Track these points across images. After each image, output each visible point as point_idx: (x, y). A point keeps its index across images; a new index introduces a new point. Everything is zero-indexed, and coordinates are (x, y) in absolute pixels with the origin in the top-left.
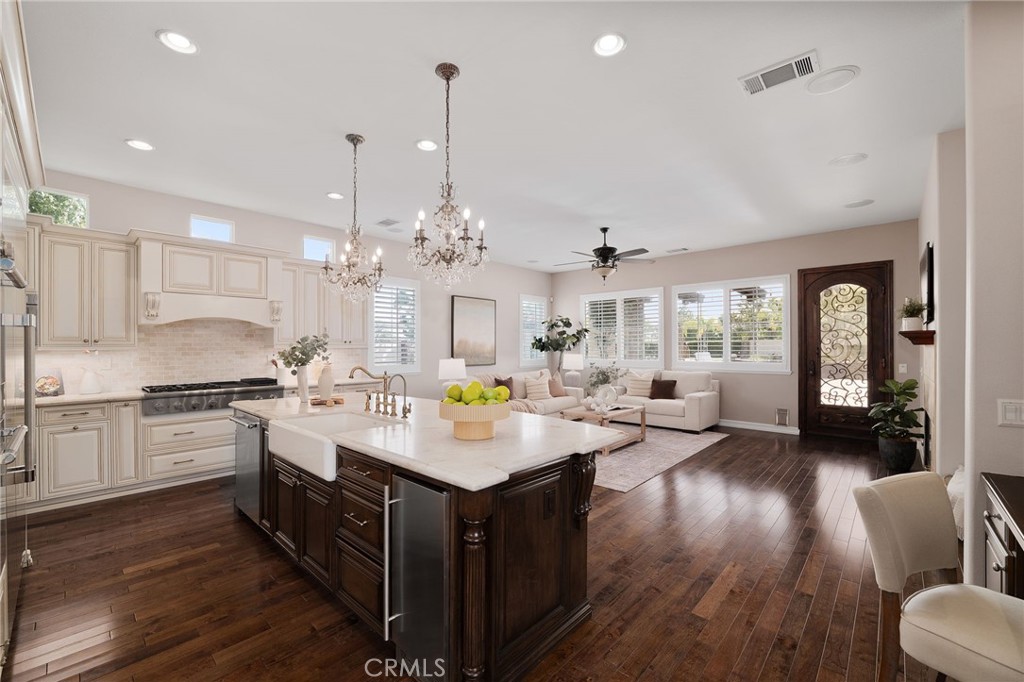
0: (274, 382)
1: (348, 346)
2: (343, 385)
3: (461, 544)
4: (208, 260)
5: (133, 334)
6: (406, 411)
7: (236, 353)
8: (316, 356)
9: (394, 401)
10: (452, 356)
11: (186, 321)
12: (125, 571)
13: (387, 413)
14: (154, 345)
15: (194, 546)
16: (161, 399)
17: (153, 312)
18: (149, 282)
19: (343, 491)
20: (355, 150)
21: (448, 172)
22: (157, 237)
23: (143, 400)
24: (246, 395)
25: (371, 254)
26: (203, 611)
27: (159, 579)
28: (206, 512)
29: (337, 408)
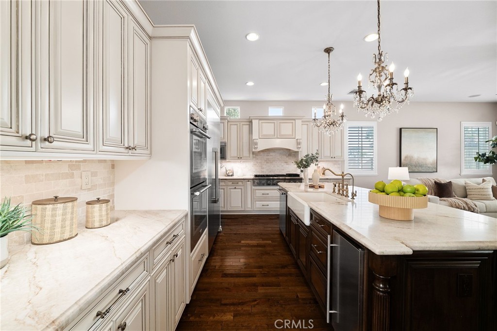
0: (298, 175)
1: (333, 159)
2: (330, 179)
3: (371, 289)
4: (273, 124)
5: (251, 155)
6: (354, 195)
7: (285, 162)
8: (312, 164)
9: (347, 188)
10: (400, 166)
11: (266, 149)
12: (243, 242)
13: (344, 195)
14: (258, 159)
15: (263, 239)
16: (264, 180)
17: (256, 147)
18: (255, 136)
19: (313, 232)
20: (329, 56)
21: (379, 45)
22: (256, 118)
23: (253, 179)
24: (285, 180)
25: (338, 109)
26: (260, 267)
27: (250, 249)
28: (270, 227)
29: (320, 190)
